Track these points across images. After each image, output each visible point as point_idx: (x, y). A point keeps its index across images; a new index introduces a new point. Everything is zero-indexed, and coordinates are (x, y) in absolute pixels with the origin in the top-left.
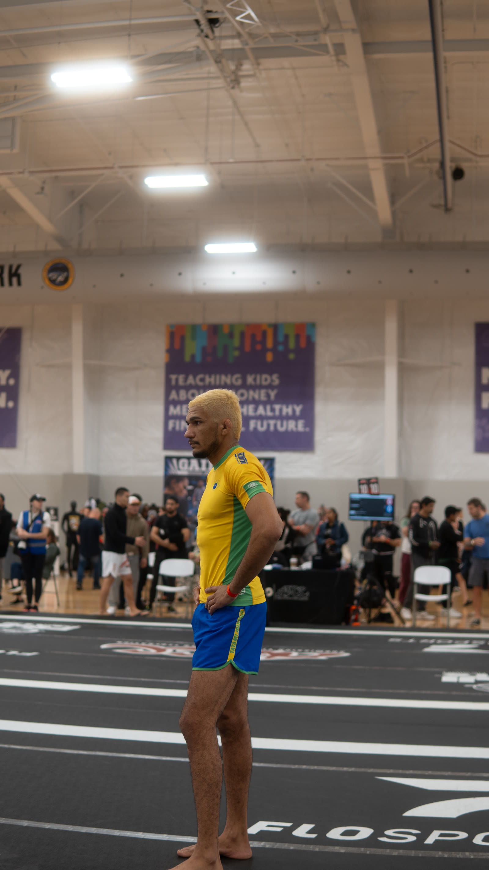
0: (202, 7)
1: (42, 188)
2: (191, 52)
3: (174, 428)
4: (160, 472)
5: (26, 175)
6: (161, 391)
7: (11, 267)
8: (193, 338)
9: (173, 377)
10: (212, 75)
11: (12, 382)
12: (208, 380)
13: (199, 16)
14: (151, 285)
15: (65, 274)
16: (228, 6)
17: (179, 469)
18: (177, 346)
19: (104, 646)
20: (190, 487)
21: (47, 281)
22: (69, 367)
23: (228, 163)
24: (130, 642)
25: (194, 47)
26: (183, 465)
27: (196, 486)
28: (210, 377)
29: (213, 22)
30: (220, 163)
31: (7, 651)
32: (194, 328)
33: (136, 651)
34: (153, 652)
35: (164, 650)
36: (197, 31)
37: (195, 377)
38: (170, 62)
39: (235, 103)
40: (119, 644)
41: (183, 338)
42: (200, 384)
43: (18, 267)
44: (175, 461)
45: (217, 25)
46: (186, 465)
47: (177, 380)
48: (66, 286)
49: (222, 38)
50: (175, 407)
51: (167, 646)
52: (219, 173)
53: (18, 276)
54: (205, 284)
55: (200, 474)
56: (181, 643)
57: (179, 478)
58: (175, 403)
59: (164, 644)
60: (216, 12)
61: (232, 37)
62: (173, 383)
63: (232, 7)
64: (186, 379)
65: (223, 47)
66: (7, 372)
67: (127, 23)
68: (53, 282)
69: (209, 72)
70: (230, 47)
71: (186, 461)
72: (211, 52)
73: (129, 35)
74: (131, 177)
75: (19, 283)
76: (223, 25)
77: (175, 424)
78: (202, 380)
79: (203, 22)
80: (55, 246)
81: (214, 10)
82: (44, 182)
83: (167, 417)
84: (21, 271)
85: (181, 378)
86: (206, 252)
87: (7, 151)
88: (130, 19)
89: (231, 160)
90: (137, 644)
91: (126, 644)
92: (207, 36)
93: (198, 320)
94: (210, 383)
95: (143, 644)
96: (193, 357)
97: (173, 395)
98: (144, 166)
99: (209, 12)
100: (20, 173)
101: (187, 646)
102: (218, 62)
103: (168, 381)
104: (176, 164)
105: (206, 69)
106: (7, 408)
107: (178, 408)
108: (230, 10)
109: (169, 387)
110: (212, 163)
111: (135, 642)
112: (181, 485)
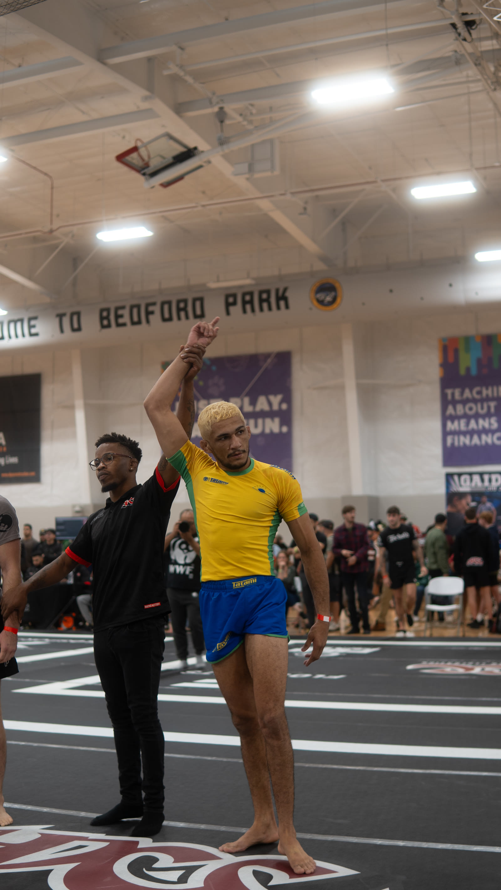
0: (457, 10)
1: (305, 209)
2: (449, 57)
3: (453, 444)
4: (442, 490)
5: (288, 197)
6: (437, 406)
7: (277, 291)
8: (467, 349)
9: (449, 392)
10: (470, 79)
11: (284, 406)
12: (485, 392)
13: (455, 19)
14: (422, 299)
15: (333, 294)
16: (485, 6)
17: (461, 486)
18: (451, 359)
19: (410, 667)
20: (473, 504)
21: (315, 302)
22: (342, 388)
23: (494, 167)
24: (435, 662)
25: (452, 51)
26: (465, 481)
27: (479, 502)
28: (487, 389)
29: (470, 24)
30: (485, 168)
31: (314, 674)
32: (468, 340)
33: (443, 671)
34: (461, 671)
35: (472, 669)
36: (453, 35)
37: (471, 391)
38: (428, 69)
39: (495, 104)
40: (424, 664)
41: (456, 351)
42: (477, 397)
43: (285, 290)
44: (456, 478)
45: (474, 27)
46: (468, 483)
47: (453, 395)
48: (335, 306)
49: (481, 39)
50: (453, 422)
51: (474, 664)
52: (485, 178)
53: (285, 299)
54: (477, 293)
55: (483, 490)
56: (488, 661)
57: (462, 495)
58: (453, 418)
59: (471, 663)
60: (472, 14)
61: (491, 38)
62: (449, 397)
63: (487, 8)
64: (462, 393)
65: (483, 49)
66: (279, 397)
67: (383, 32)
68: (321, 302)
69: (468, 76)
70: (490, 48)
71: (467, 477)
72: (470, 54)
73: (387, 45)
74: (394, 190)
75: (287, 307)
76: (481, 26)
77: (453, 440)
78: (479, 393)
79: (460, 25)
80: (320, 266)
81: (469, 13)
82: (306, 203)
83: (445, 433)
84: (288, 294)
85: (457, 392)
86: (476, 261)
87: (269, 174)
88: (386, 29)
89: (497, 164)
90: (442, 664)
91: (432, 664)
92: (465, 40)
93: (471, 331)
94: (487, 395)
95: (449, 664)
96: (468, 369)
97: (450, 410)
98: (407, 178)
99: (464, 14)
100: (282, 195)
101: (494, 664)
102: (477, 65)
103: (444, 396)
104: (439, 173)
105: (465, 73)
106: (281, 433)
107: (456, 423)
108: (486, 10)
109: (445, 402)
110: (477, 169)
111: (440, 662)
112: (464, 502)
